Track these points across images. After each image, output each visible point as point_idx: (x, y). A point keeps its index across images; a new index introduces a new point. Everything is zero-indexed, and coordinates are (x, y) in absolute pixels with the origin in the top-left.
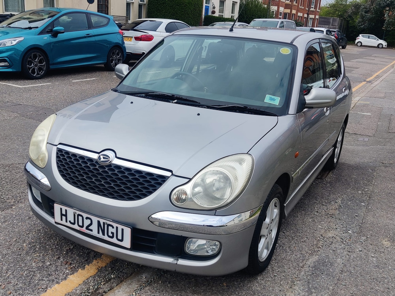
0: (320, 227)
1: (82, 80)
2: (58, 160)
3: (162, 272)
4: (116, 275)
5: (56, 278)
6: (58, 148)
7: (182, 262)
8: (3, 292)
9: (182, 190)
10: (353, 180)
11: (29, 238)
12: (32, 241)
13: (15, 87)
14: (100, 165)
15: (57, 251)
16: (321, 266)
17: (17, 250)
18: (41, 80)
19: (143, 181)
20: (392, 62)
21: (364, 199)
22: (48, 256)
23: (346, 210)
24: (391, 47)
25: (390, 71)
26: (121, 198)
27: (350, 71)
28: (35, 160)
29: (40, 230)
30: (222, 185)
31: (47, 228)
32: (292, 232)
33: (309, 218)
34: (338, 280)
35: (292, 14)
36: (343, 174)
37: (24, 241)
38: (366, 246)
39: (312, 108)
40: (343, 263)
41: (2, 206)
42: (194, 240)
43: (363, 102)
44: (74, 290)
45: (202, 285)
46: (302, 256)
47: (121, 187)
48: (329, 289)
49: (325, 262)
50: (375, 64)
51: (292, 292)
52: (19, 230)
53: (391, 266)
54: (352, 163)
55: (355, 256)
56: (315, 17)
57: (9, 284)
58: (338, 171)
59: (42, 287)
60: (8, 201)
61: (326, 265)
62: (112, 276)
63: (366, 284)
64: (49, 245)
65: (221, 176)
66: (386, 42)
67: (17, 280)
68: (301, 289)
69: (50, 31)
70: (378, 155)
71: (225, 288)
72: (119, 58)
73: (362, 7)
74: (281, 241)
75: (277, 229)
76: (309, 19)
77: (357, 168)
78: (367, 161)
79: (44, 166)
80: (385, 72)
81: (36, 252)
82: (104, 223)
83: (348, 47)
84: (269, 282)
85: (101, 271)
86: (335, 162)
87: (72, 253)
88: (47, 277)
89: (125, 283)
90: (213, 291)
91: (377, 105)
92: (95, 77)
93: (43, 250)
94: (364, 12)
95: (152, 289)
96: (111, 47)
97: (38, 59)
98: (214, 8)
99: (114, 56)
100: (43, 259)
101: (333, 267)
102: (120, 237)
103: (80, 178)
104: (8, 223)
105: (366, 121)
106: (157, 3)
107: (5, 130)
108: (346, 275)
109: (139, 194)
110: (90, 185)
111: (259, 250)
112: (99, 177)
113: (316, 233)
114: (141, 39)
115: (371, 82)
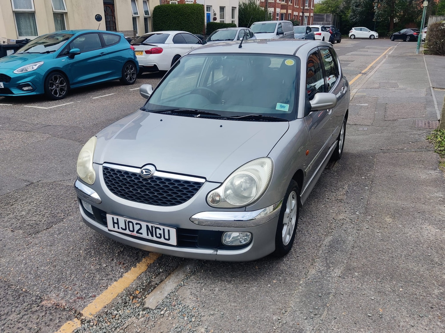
0: (331, 211)
1: (102, 96)
2: (105, 177)
3: (202, 263)
4: (164, 269)
5: (114, 277)
6: (103, 166)
7: (221, 252)
8: (71, 293)
9: (216, 193)
10: (356, 167)
11: (83, 245)
12: (87, 247)
13: (41, 109)
14: (143, 178)
15: (110, 254)
16: (336, 244)
17: (75, 257)
18: (63, 100)
19: (181, 188)
20: (384, 52)
21: (367, 183)
22: (103, 259)
23: (352, 195)
24: (383, 37)
25: (383, 62)
26: (164, 204)
27: (346, 65)
28: (84, 178)
29: (92, 238)
30: (248, 185)
31: (97, 236)
32: (308, 218)
33: (322, 205)
34: (350, 254)
35: (288, 14)
36: (347, 163)
37: (80, 249)
38: (372, 224)
39: (317, 111)
40: (353, 240)
41: (54, 220)
42: (229, 233)
43: (360, 94)
44: (131, 285)
45: (238, 270)
46: (318, 238)
47: (164, 195)
48: (343, 262)
49: (339, 241)
50: (368, 55)
51: (313, 268)
52: (73, 240)
53: (394, 239)
54: (355, 152)
55: (363, 233)
56: (310, 14)
57: (74, 285)
58: (343, 161)
59: (103, 286)
60: (58, 215)
61: (340, 243)
62: (161, 270)
63: (374, 255)
64: (102, 250)
65: (247, 178)
66: (377, 33)
67: (81, 281)
68: (321, 265)
69: (68, 53)
70: (377, 142)
71: (257, 270)
72: (133, 72)
73: (352, 1)
74: (300, 227)
75: (296, 217)
76: (304, 17)
77: (359, 156)
78: (367, 149)
79: (92, 183)
80: (378, 63)
81: (92, 257)
82: (152, 227)
83: (343, 40)
84: (293, 262)
85: (150, 267)
86: (340, 153)
87: (123, 255)
88: (106, 277)
89: (173, 275)
90: (248, 274)
91: (373, 95)
92: (113, 92)
93: (98, 254)
94: (355, 6)
95: (197, 277)
96: (125, 62)
97: (59, 81)
98: (215, 14)
99: (128, 71)
100: (100, 262)
101: (345, 244)
102: (167, 237)
103: (127, 190)
104: (63, 234)
105: (364, 111)
106: (161, 15)
107: (41, 151)
108: (356, 249)
109: (180, 200)
110: (137, 196)
111: (283, 236)
112: (144, 188)
113: (328, 217)
114: (151, 52)
115: (366, 74)
